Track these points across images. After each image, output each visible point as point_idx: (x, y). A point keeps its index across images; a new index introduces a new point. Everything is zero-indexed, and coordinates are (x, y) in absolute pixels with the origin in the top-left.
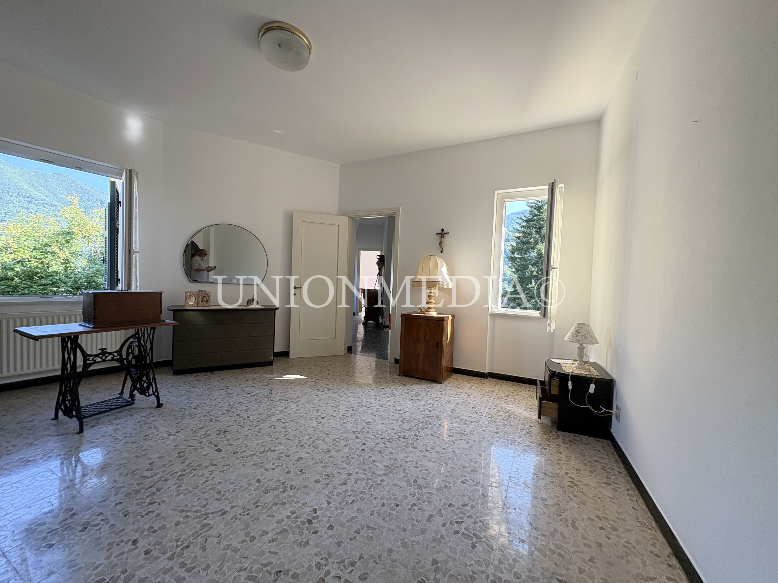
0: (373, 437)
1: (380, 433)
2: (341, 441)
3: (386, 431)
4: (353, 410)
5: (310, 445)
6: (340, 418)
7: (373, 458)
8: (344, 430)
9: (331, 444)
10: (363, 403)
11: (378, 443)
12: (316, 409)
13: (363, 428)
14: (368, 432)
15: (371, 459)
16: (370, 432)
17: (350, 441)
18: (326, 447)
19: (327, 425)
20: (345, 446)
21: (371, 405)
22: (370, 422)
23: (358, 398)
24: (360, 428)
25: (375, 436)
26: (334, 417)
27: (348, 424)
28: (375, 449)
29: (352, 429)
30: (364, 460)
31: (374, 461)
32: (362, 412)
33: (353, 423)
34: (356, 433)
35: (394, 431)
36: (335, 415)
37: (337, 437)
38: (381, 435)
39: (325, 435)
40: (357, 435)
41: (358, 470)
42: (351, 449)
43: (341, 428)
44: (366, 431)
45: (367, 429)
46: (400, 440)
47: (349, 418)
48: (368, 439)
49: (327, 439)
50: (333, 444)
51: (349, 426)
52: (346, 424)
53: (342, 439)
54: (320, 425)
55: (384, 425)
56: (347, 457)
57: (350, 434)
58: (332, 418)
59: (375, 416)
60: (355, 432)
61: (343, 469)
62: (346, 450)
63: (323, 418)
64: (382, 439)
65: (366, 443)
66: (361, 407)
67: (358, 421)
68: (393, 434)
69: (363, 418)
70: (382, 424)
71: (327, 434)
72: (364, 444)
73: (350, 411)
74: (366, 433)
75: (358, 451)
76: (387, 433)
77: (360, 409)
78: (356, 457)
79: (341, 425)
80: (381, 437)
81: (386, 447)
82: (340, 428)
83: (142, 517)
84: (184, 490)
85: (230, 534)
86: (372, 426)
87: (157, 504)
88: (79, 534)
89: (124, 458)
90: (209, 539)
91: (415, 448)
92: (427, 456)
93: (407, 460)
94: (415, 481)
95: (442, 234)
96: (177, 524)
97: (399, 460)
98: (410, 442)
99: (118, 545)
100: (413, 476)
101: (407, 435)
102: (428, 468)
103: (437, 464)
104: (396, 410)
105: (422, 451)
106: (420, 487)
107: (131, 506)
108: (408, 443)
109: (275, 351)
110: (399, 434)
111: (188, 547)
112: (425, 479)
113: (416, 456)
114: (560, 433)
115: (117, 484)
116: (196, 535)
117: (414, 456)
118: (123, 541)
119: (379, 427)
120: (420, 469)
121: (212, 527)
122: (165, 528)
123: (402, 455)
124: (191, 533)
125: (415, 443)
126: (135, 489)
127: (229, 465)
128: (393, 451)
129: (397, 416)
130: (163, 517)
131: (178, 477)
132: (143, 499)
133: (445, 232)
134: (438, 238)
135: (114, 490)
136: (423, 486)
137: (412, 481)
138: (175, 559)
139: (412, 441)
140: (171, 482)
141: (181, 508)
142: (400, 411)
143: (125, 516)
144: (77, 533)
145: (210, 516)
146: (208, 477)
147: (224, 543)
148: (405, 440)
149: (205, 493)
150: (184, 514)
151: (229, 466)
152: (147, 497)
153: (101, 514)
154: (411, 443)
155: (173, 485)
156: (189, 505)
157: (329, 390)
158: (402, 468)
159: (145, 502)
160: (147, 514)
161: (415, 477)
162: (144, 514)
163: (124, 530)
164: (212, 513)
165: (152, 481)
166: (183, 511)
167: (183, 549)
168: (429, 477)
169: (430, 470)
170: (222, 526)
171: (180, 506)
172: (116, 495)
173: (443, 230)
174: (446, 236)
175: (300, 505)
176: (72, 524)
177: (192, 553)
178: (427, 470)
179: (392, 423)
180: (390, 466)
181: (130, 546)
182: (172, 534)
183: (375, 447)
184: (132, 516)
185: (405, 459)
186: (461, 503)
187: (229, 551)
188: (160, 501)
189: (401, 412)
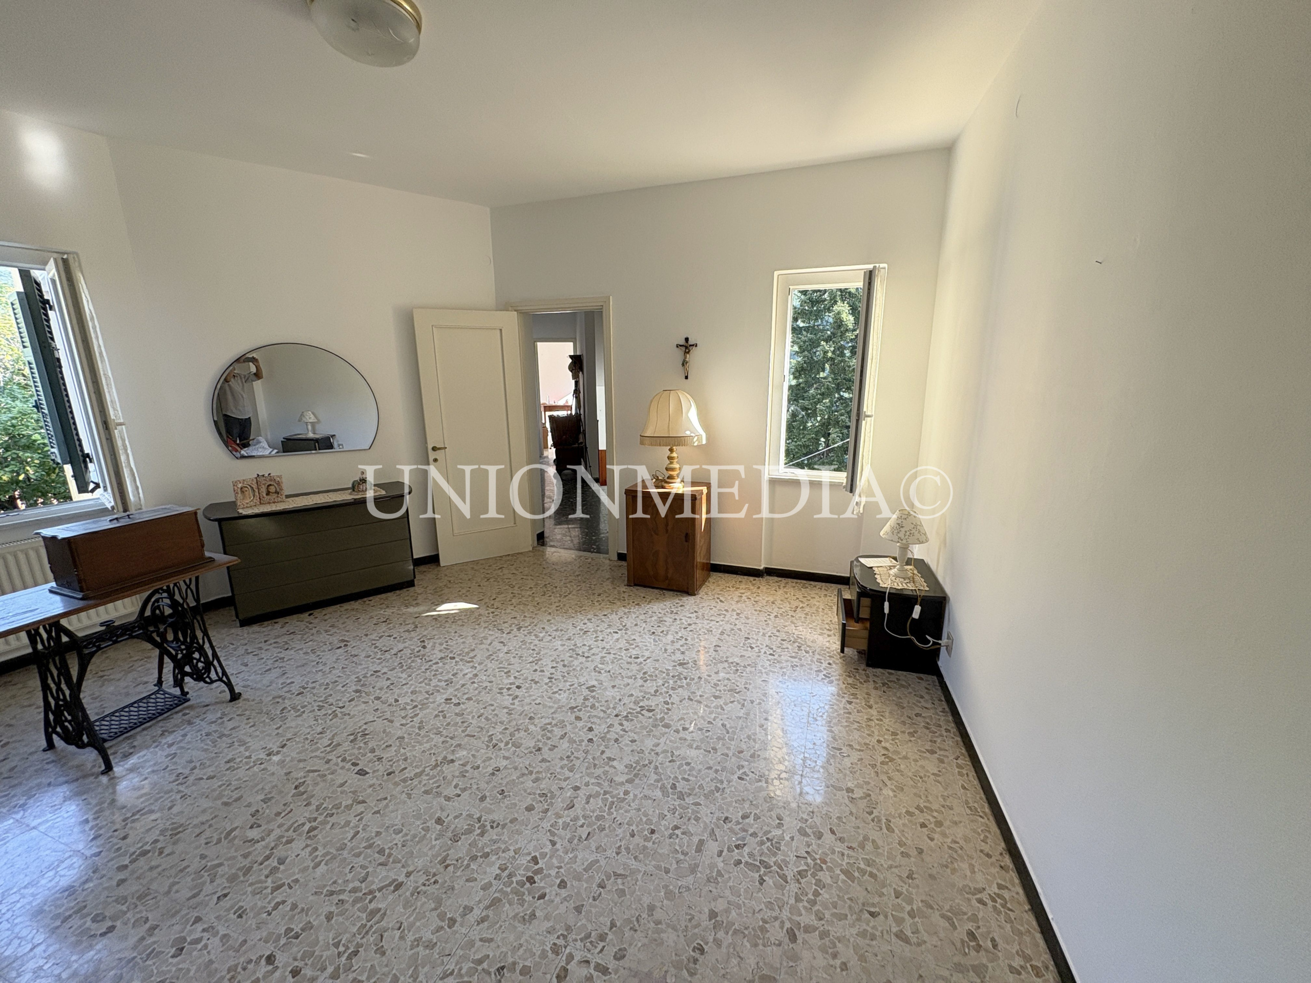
0: (602, 714)
1: (612, 706)
2: (554, 729)
3: (620, 700)
4: (564, 666)
5: (507, 744)
6: (546, 684)
7: (608, 754)
8: (556, 706)
9: (540, 737)
10: (577, 649)
11: (611, 726)
12: (506, 670)
13: (586, 699)
14: (593, 707)
15: (604, 756)
16: (597, 704)
17: (569, 727)
18: (532, 744)
19: (527, 700)
20: (562, 737)
21: (592, 652)
22: (594, 686)
23: (569, 639)
24: (580, 700)
25: (605, 712)
26: (536, 683)
27: (560, 695)
28: (608, 736)
29: (568, 704)
30: (594, 758)
31: (610, 759)
32: (578, 669)
33: (568, 692)
34: (575, 710)
35: (633, 699)
36: (537, 680)
37: (547, 721)
38: (614, 708)
39: (527, 721)
40: (578, 714)
41: (587, 779)
42: (572, 741)
43: (551, 704)
44: (590, 705)
45: (591, 700)
46: (643, 715)
47: (560, 682)
48: (595, 720)
49: (532, 728)
50: (543, 736)
51: (563, 697)
52: (557, 695)
53: (556, 725)
54: (516, 701)
55: (616, 689)
56: (568, 757)
57: (567, 712)
58: (534, 685)
59: (600, 672)
60: (572, 708)
61: (565, 780)
62: (565, 744)
63: (518, 687)
64: (617, 716)
65: (594, 726)
66: (576, 659)
67: (576, 686)
68: (632, 706)
69: (582, 680)
70: (614, 687)
71: (531, 718)
72: (591, 729)
73: (560, 666)
74: (591, 708)
75: (583, 744)
76: (622, 703)
77: (576, 663)
78: (581, 755)
79: (550, 698)
80: (615, 713)
81: (624, 730)
82: (548, 704)
83: (269, 914)
84: (325, 855)
85: (416, 919)
86: (598, 694)
87: (286, 887)
88: (175, 960)
89: (204, 811)
90: (385, 935)
91: (667, 726)
92: (685, 739)
93: (658, 750)
94: (674, 787)
95: (687, 347)
96: (329, 917)
97: (646, 752)
98: (658, 717)
99: (244, 969)
100: (670, 777)
101: (652, 703)
102: (690, 761)
103: (702, 751)
104: (631, 657)
105: (677, 731)
106: (681, 796)
107: (244, 897)
108: (657, 719)
109: (415, 557)
110: (641, 704)
111: (356, 953)
112: (687, 780)
113: (670, 741)
114: (871, 670)
115: (208, 862)
116: (364, 930)
117: (668, 742)
118: (250, 961)
119: (610, 693)
120: (678, 763)
121: (385, 914)
122: (312, 927)
123: (649, 743)
124: (355, 930)
125: (666, 717)
126: (242, 865)
127: (386, 799)
128: (636, 737)
129: (634, 667)
130: (303, 909)
131: (308, 833)
132: (261, 882)
133: (691, 342)
134: (679, 353)
135: (206, 874)
136: (686, 793)
137: (669, 786)
138: (342, 976)
139: (662, 715)
140: (298, 845)
141: (328, 888)
142: (638, 658)
143: (240, 916)
144: (171, 960)
145: (377, 894)
146: (357, 826)
147: (410, 937)
148: (651, 714)
149: (358, 855)
150: (335, 898)
151: (386, 801)
152: (267, 877)
153: (198, 920)
154: (660, 718)
155: (303, 849)
156: (340, 881)
157: (519, 629)
158: (652, 766)
159: (266, 888)
160: (275, 908)
161: (673, 779)
162: (270, 909)
163: (245, 941)
164: (380, 890)
165: (266, 847)
166: (332, 893)
167: (349, 958)
168: (693, 776)
169: (692, 765)
170: (400, 909)
171: (325, 886)
172: (212, 882)
173: (687, 340)
174: (694, 351)
175: (512, 853)
176: (156, 946)
177: (365, 961)
178: (688, 764)
179: (628, 684)
180: (634, 765)
181: (264, 968)
182: (325, 936)
183: (608, 732)
184: (252, 915)
185: (654, 748)
186: (740, 814)
187: (421, 948)
188: (289, 881)
189: (638, 661)
